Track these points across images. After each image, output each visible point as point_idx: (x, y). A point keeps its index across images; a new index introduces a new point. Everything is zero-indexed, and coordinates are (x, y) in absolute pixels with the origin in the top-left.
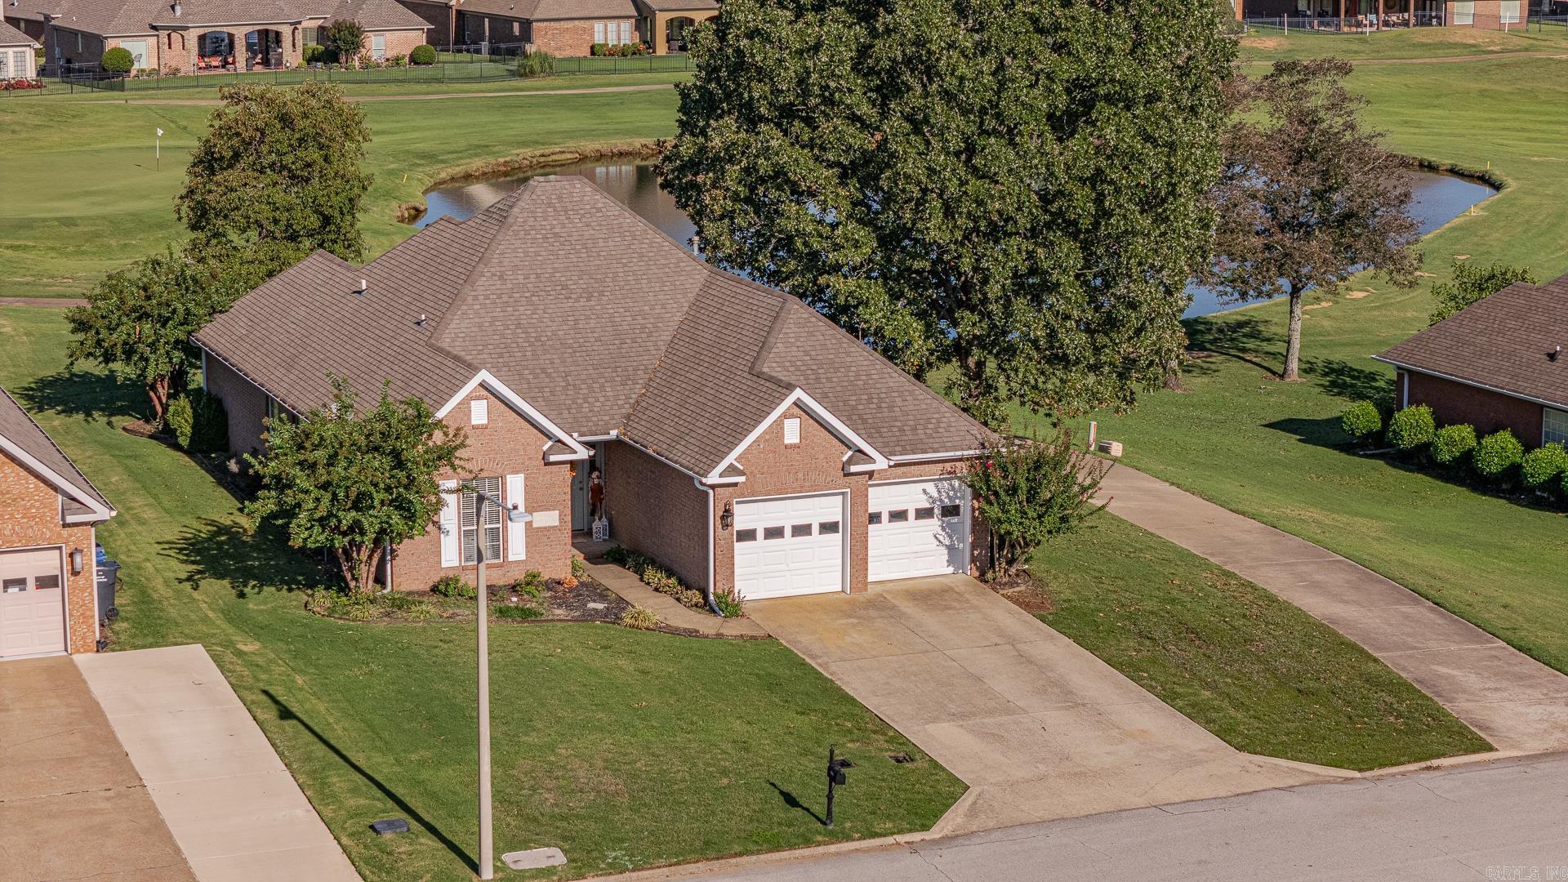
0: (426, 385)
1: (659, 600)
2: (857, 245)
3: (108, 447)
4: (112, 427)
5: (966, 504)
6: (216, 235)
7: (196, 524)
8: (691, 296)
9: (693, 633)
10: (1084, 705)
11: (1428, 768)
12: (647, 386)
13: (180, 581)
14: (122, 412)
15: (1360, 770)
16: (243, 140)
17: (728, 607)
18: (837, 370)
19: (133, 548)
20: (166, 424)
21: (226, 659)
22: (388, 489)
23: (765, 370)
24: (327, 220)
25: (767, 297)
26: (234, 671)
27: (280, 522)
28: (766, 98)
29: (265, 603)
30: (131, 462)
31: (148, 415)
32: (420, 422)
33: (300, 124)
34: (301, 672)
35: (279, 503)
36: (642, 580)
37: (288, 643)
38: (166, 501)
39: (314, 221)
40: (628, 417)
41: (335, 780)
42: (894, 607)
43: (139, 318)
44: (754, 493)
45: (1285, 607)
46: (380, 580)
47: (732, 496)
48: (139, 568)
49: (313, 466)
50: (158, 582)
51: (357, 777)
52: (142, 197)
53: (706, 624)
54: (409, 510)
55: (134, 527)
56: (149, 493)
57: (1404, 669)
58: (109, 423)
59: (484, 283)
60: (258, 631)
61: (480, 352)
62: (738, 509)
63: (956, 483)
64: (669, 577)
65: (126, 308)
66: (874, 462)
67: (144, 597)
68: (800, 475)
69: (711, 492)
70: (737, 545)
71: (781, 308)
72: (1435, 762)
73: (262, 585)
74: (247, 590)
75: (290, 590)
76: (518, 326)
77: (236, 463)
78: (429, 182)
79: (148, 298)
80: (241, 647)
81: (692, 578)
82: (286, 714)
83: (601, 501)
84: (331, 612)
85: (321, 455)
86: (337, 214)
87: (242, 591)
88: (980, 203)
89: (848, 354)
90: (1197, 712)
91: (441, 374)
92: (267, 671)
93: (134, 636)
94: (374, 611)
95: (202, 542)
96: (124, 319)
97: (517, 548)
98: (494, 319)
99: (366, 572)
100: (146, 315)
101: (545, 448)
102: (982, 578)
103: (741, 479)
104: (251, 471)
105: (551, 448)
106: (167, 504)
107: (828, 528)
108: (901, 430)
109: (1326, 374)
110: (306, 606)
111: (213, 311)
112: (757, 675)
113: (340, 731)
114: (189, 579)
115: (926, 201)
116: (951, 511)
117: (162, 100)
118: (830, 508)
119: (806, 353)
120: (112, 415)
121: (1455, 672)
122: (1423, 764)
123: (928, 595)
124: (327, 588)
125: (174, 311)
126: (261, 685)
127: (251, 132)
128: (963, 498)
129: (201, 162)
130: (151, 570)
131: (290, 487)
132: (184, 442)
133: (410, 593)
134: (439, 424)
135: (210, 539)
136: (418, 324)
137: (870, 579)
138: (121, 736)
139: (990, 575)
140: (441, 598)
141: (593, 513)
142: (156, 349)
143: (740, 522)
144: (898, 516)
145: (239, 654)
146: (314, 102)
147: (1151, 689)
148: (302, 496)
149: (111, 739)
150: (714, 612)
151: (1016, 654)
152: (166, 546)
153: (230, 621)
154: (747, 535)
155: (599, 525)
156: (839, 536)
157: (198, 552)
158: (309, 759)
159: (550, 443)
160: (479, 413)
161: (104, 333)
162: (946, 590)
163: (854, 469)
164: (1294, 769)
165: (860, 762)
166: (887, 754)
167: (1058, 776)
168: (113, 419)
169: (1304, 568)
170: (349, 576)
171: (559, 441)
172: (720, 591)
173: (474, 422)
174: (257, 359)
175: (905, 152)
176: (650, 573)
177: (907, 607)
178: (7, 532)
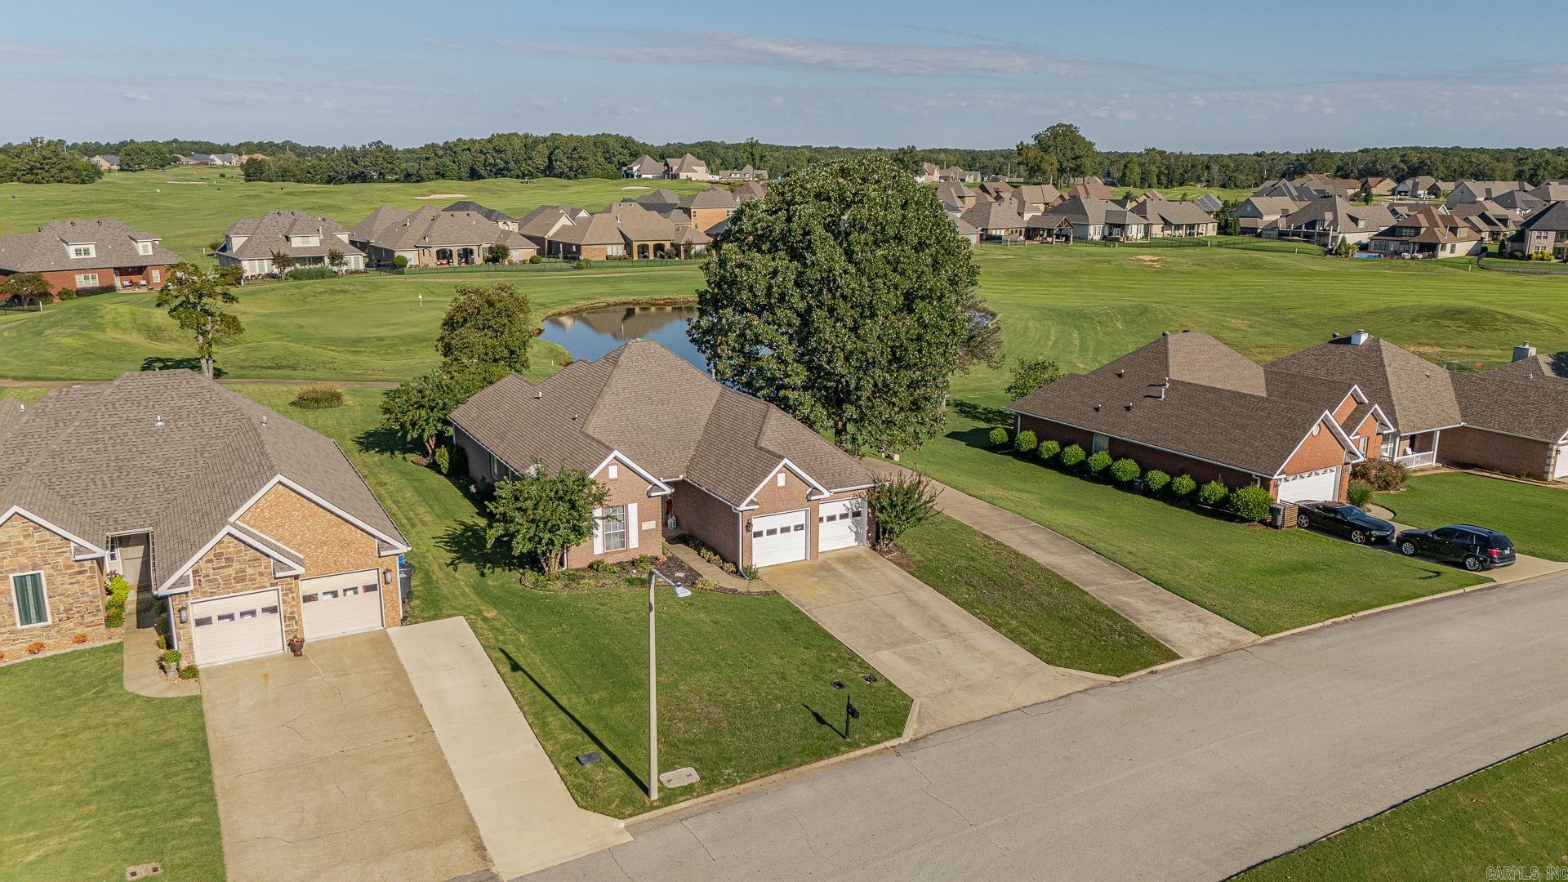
0: (583, 457)
1: (710, 569)
2: (798, 374)
3: (403, 474)
4: (406, 461)
5: (865, 511)
6: (456, 360)
7: (455, 525)
8: (714, 401)
9: (734, 591)
10: (954, 634)
11: (1152, 672)
12: (696, 450)
13: (448, 565)
14: (411, 451)
15: (1118, 676)
16: (469, 314)
17: (750, 574)
19: (420, 542)
20: (434, 460)
21: (478, 625)
22: (568, 521)
23: (763, 445)
24: (512, 352)
25: (758, 405)
26: (483, 635)
27: (506, 539)
28: (749, 299)
29: (497, 580)
30: (417, 484)
31: (425, 454)
32: (582, 481)
33: (498, 305)
34: (522, 632)
35: (506, 529)
36: (699, 554)
37: (513, 610)
38: (437, 508)
39: (506, 353)
40: (688, 467)
41: (551, 719)
42: (834, 569)
43: (418, 408)
44: (761, 513)
45: (1025, 558)
46: (561, 564)
47: (751, 516)
48: (424, 557)
49: (525, 511)
50: (435, 567)
51: (563, 716)
52: (415, 326)
53: (740, 585)
54: (579, 531)
55: (420, 528)
56: (427, 504)
57: (1103, 598)
58: (404, 458)
59: (608, 398)
60: (496, 601)
61: (609, 435)
62: (754, 521)
63: (860, 500)
64: (715, 555)
65: (412, 402)
66: (823, 494)
67: (428, 580)
68: (786, 502)
69: (740, 513)
70: (754, 539)
71: (767, 411)
72: (1155, 668)
73: (494, 567)
74: (485, 571)
75: (510, 570)
76: (628, 420)
77: (475, 487)
78: (544, 317)
79: (423, 397)
80: (485, 614)
81: (728, 555)
82: (516, 667)
83: (671, 507)
84: (536, 584)
85: (529, 503)
86: (517, 349)
87: (483, 572)
88: (863, 353)
89: (803, 435)
90: (1014, 636)
91: (591, 450)
92: (503, 633)
93: (423, 611)
94: (559, 584)
95: (458, 537)
96: (411, 408)
97: (634, 542)
98: (615, 417)
99: (554, 562)
100: (423, 406)
101: (648, 489)
102: (873, 547)
103: (757, 507)
104: (488, 510)
105: (651, 488)
106: (438, 511)
107: (798, 528)
108: (833, 475)
109: (956, 406)
110: (521, 582)
111: (458, 402)
112: (777, 621)
113: (550, 680)
114: (452, 564)
115: (835, 353)
116: (857, 514)
117: (420, 279)
118: (799, 517)
119: (782, 435)
120: (404, 453)
121: (1130, 600)
122: (1148, 670)
123: (849, 560)
124: (532, 570)
125: (437, 403)
126: (500, 645)
127: (473, 310)
128: (862, 507)
129: (447, 323)
130: (431, 558)
131: (512, 522)
132: (444, 471)
133: (577, 570)
134: (593, 482)
135: (461, 535)
136: (574, 419)
137: (820, 551)
138: (418, 691)
139: (878, 547)
140: (595, 573)
141: (667, 514)
142: (429, 423)
143: (755, 529)
144: (832, 518)
145: (485, 620)
146: (504, 294)
147: (984, 621)
148: (519, 527)
149: (411, 694)
150: (743, 576)
151: (906, 599)
152: (438, 540)
153: (478, 594)
154: (758, 534)
155: (671, 520)
156: (803, 532)
157: (456, 544)
158: (533, 703)
159: (651, 486)
160: (613, 472)
161: (399, 415)
162: (858, 557)
163: (813, 498)
164: (1081, 676)
165: (848, 683)
166: (860, 675)
167: (959, 688)
168: (406, 455)
169: (1022, 531)
170: (544, 565)
171: (655, 485)
172: (745, 565)
173: (611, 477)
174: (484, 432)
175: (824, 328)
176: (703, 551)
177: (841, 569)
178: (345, 563)
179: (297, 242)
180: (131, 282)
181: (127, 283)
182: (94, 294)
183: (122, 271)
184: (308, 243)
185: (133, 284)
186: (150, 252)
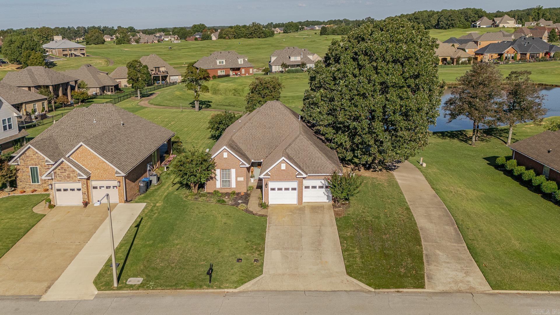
1: (255, 201)
9: (251, 212)
10: (320, 250)
11: (398, 291)
12: (274, 150)
15: (375, 289)
17: (266, 207)
18: (305, 151)
21: (148, 208)
26: (144, 212)
37: (167, 204)
40: (267, 157)
41: (123, 247)
42: (304, 210)
44: (273, 180)
47: (268, 180)
53: (257, 210)
59: (247, 124)
61: (240, 140)
62: (270, 183)
66: (303, 175)
67: (158, 188)
68: (285, 177)
69: (263, 179)
70: (270, 191)
72: (402, 290)
80: (157, 204)
82: (138, 226)
87: (179, 188)
92: (152, 212)
93: (139, 199)
97: (233, 185)
98: (246, 133)
99: (195, 188)
101: (240, 164)
102: (334, 204)
103: (269, 177)
107: (294, 189)
108: (314, 167)
110: (184, 194)
116: (328, 187)
118: (295, 185)
119: (299, 147)
121: (441, 254)
123: (316, 208)
133: (209, 193)
137: (304, 201)
138: (100, 227)
143: (271, 186)
144: (313, 187)
145: (154, 206)
149: (98, 228)
151: (318, 229)
153: (166, 196)
154: (273, 189)
156: (296, 191)
158: (126, 240)
160: (226, 155)
162: (322, 207)
163: (298, 176)
164: (357, 284)
165: (244, 261)
166: (254, 258)
169: (431, 209)
171: (243, 162)
172: (264, 202)
173: (224, 157)
177: (307, 211)
178: (105, 177)
179: (293, 59)
180: (235, 73)
181: (234, 74)
182: (223, 77)
183: (233, 69)
184: (297, 59)
185: (236, 74)
186: (242, 63)
